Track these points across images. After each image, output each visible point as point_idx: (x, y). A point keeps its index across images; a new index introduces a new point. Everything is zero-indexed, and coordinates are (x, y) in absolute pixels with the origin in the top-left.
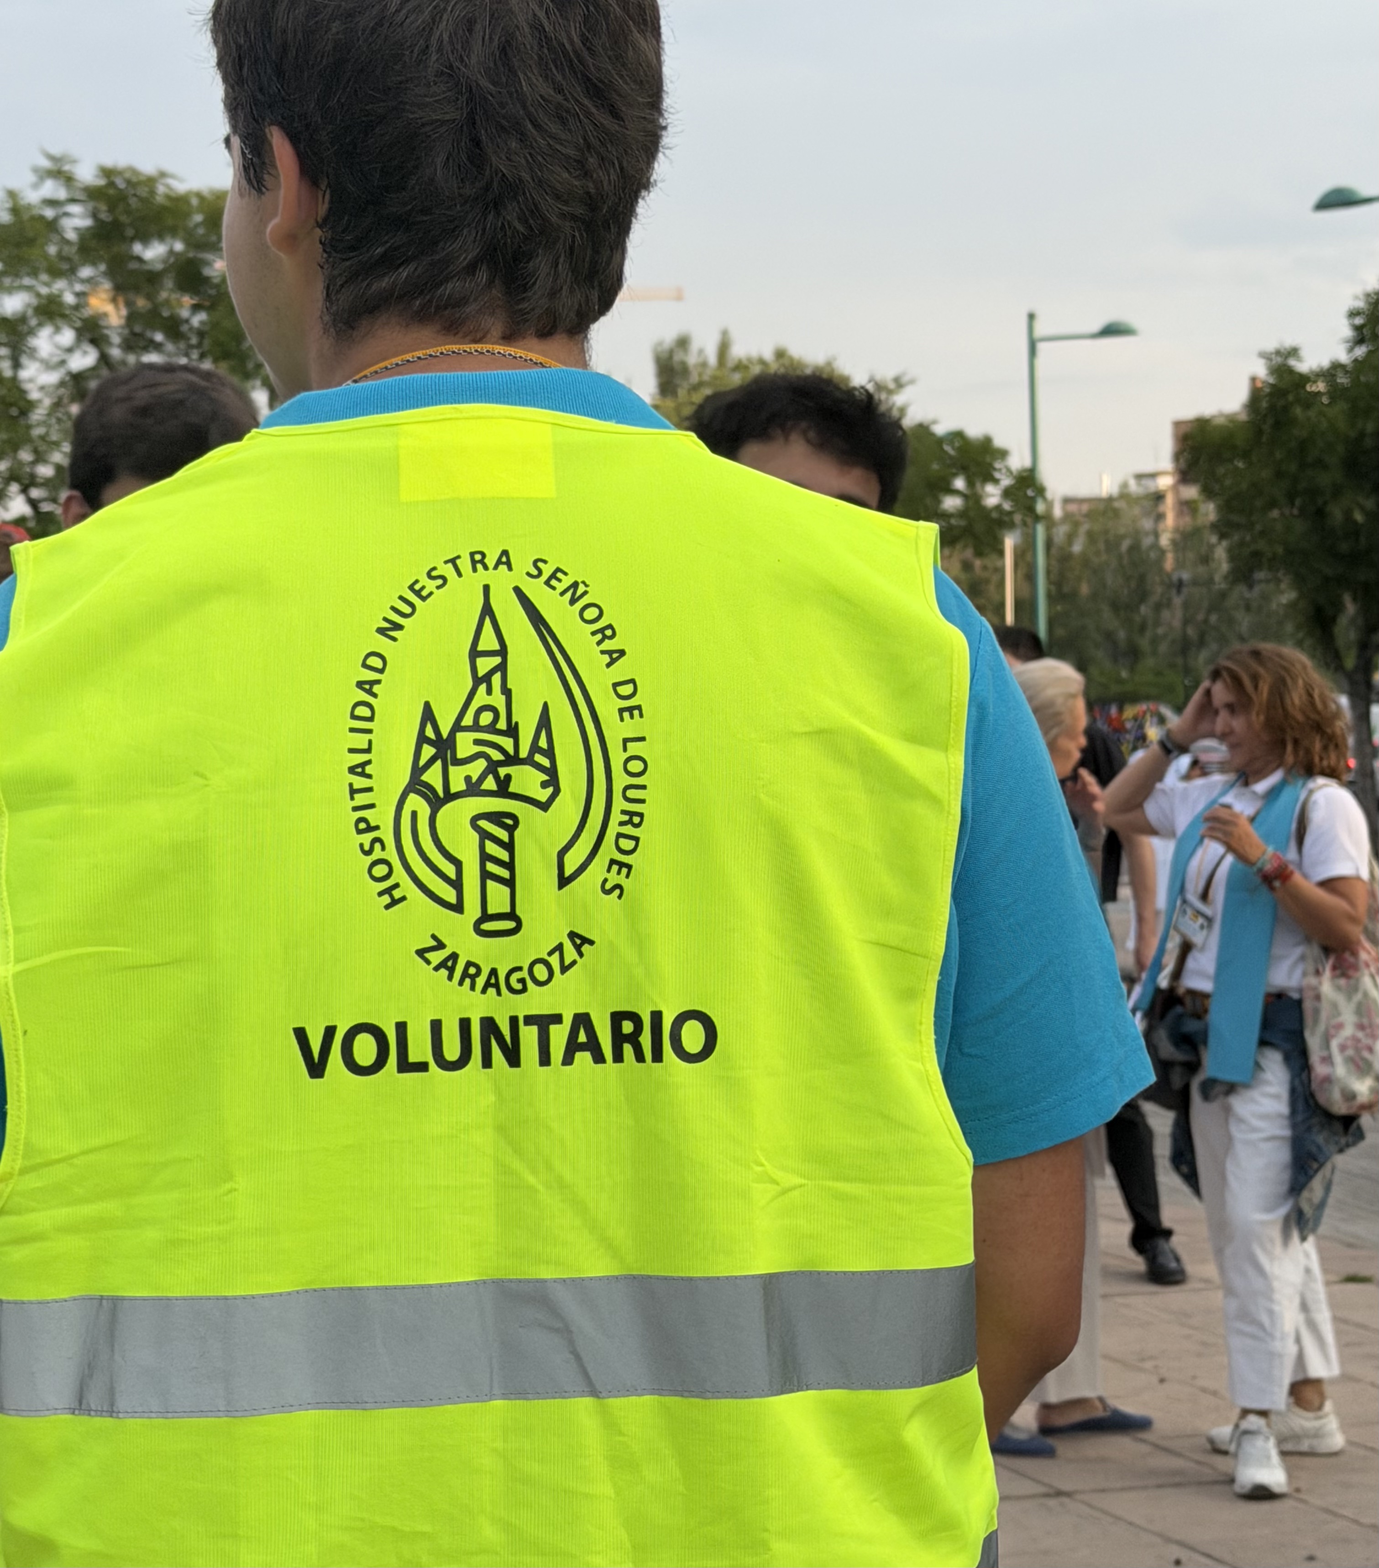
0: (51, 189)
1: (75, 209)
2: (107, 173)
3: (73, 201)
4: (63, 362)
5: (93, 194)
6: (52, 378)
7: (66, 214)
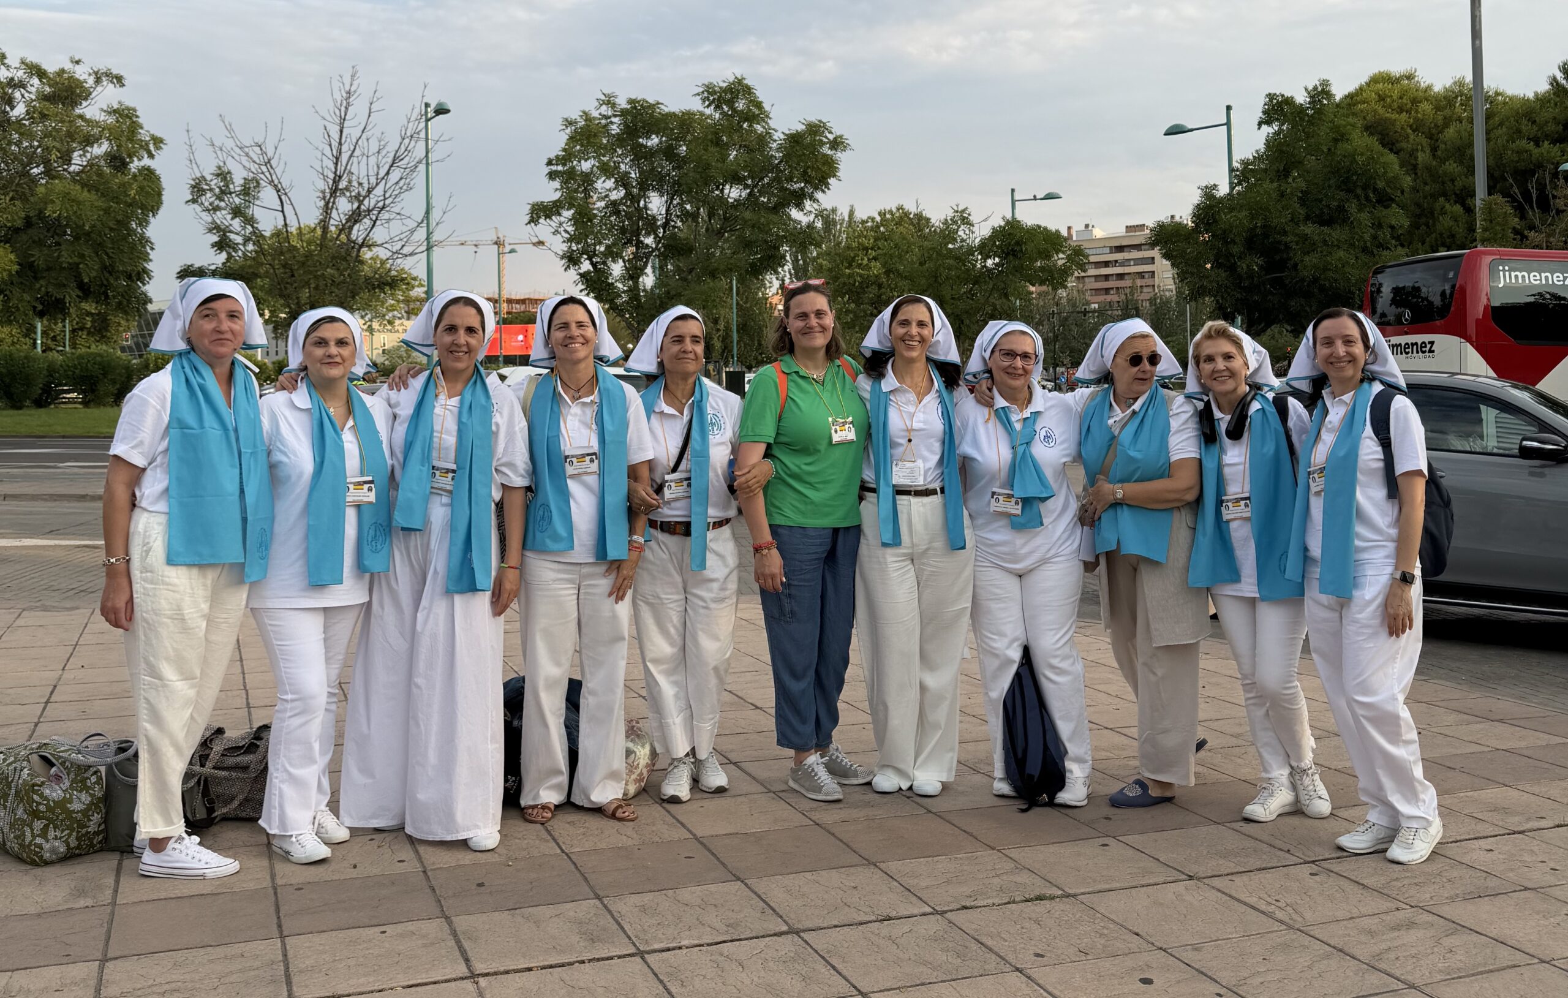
0: (604, 110)
1: (616, 120)
2: (631, 101)
3: (615, 116)
4: (607, 196)
5: (624, 113)
6: (602, 204)
7: (612, 123)
